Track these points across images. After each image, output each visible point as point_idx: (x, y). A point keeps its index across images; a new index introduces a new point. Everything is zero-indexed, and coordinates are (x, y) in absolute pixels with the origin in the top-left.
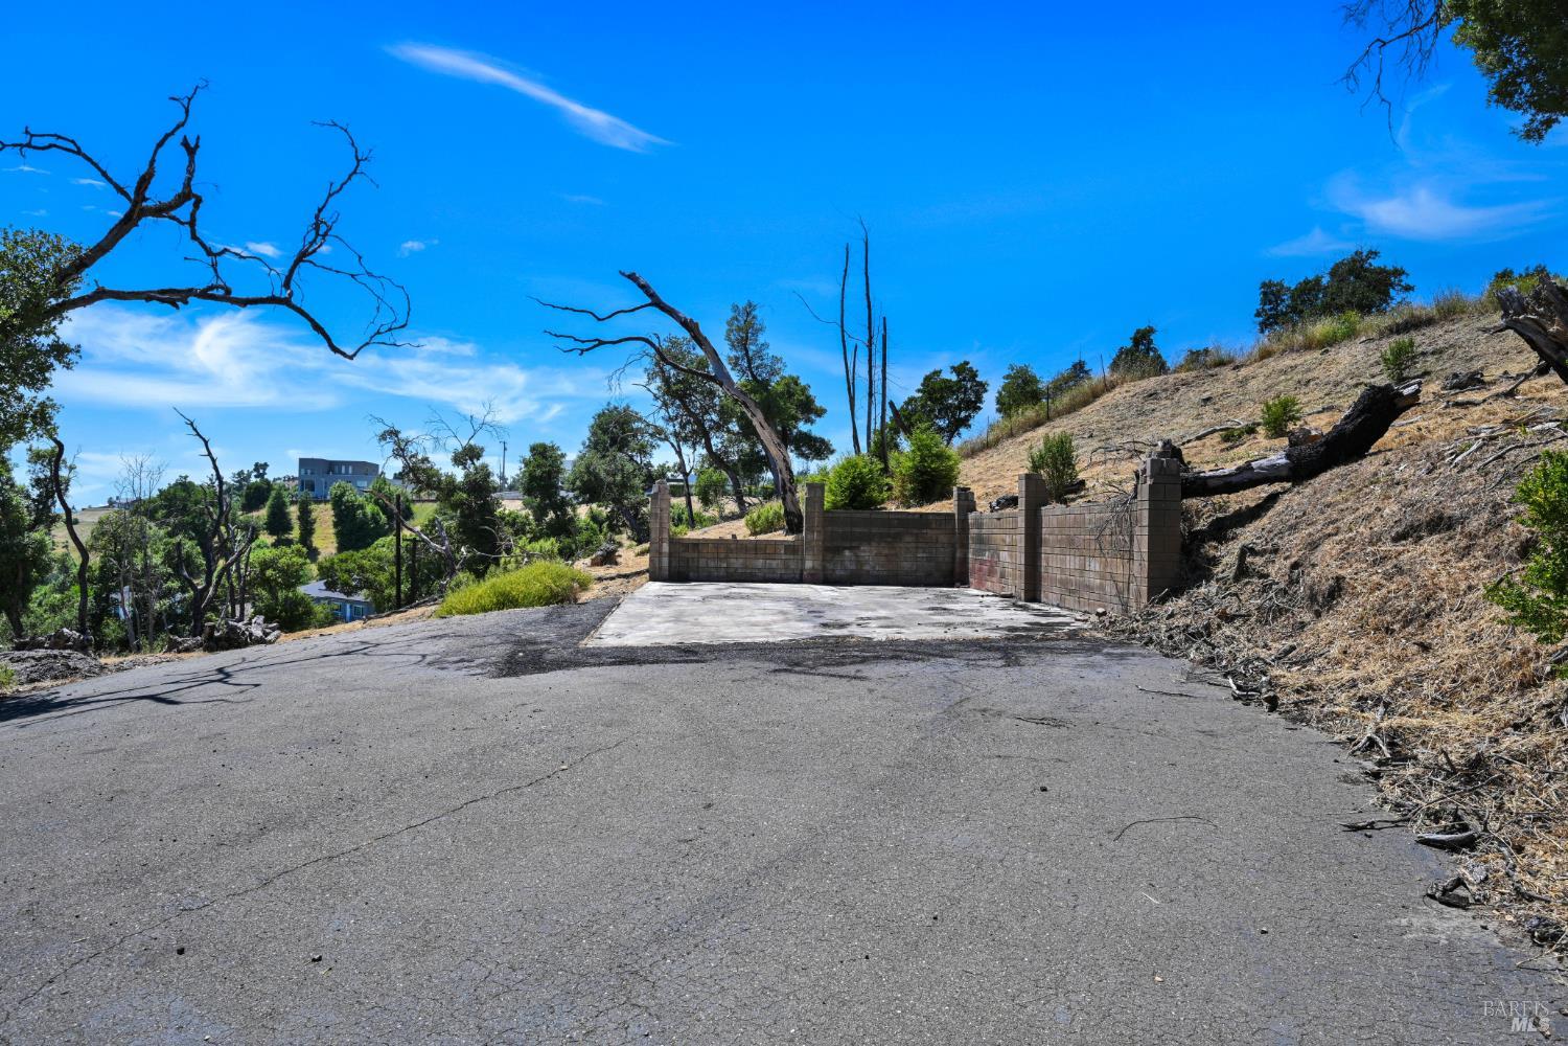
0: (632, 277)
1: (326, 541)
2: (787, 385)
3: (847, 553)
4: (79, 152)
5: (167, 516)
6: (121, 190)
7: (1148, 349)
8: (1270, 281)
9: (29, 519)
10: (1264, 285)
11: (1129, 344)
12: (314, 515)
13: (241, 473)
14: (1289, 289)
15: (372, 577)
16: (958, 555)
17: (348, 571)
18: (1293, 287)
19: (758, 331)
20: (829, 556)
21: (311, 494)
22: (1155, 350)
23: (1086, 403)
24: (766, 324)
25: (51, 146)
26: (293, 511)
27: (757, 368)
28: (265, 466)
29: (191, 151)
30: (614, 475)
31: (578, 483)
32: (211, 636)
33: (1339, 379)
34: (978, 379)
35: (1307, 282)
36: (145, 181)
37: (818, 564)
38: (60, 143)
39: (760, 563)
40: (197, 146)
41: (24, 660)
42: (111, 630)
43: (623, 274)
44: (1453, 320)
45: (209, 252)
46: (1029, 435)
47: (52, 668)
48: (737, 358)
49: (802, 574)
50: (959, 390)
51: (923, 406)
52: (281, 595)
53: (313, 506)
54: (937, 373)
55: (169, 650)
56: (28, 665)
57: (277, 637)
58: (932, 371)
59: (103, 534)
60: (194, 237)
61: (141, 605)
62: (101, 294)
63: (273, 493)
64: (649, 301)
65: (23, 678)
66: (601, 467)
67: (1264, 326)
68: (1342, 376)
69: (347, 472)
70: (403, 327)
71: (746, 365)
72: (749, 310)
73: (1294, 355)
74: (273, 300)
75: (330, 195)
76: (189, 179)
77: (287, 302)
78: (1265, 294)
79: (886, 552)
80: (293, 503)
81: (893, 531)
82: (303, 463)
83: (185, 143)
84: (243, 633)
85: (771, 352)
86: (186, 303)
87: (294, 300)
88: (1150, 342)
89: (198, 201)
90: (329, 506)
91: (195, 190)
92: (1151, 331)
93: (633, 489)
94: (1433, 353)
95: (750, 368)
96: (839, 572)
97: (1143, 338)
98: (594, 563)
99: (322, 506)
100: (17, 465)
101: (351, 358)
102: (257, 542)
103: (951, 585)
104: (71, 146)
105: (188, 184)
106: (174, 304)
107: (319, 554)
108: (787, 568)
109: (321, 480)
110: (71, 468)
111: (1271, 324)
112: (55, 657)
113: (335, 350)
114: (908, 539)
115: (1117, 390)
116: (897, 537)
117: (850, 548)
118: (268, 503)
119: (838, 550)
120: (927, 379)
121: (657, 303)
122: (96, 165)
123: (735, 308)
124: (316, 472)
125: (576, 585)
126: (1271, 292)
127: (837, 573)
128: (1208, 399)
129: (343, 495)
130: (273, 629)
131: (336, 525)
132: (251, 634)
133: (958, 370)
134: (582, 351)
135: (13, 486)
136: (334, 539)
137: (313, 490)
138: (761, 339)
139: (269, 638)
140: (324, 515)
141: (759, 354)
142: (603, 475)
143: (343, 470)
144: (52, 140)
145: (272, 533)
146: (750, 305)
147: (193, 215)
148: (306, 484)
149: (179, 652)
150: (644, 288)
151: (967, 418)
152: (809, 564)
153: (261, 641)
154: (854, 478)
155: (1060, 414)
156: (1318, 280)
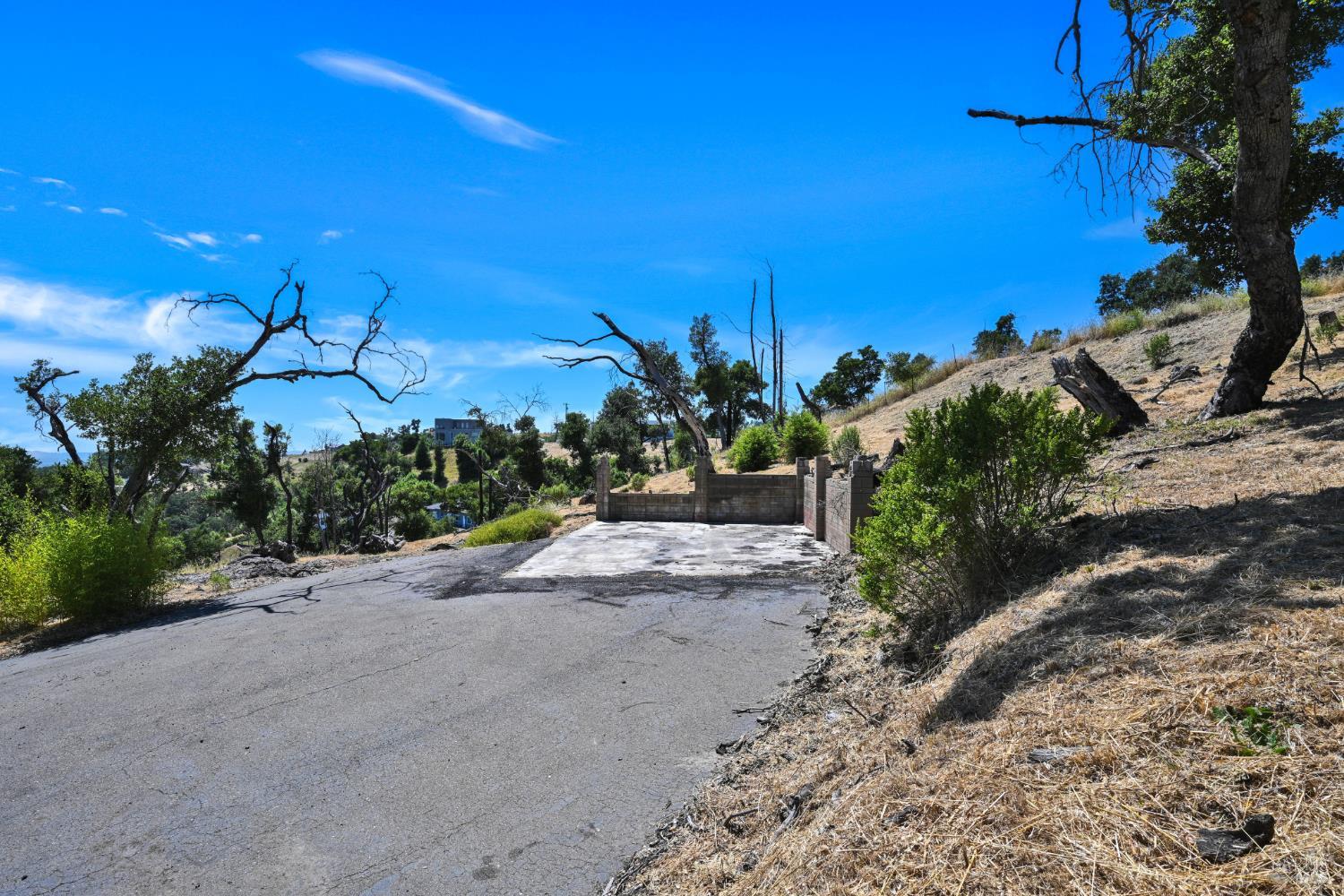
0: (602, 316)
1: (452, 474)
2: (741, 367)
3: (724, 502)
4: (238, 302)
5: (355, 459)
6: (260, 320)
7: (1009, 332)
8: (1108, 276)
9: (264, 471)
10: (1103, 278)
11: (993, 328)
12: (444, 456)
13: (403, 427)
14: (1124, 280)
15: (469, 502)
16: (798, 503)
17: (454, 498)
18: (1128, 279)
19: (710, 335)
20: (711, 504)
21: (443, 442)
22: (1015, 332)
23: (941, 380)
24: (717, 328)
25: (222, 300)
26: (432, 453)
27: (710, 360)
28: (418, 421)
29: (300, 289)
30: (619, 434)
31: (595, 440)
32: (363, 545)
33: (1118, 363)
34: (879, 358)
35: (1139, 274)
36: (270, 316)
37: (704, 510)
38: (228, 297)
39: (667, 509)
40: (303, 287)
41: (249, 564)
42: (315, 537)
43: (595, 314)
44: (1211, 316)
45: (315, 344)
46: (899, 403)
47: (263, 569)
48: (697, 354)
49: (694, 516)
50: (863, 367)
51: (837, 379)
52: (412, 515)
53: (444, 451)
54: (849, 354)
55: (340, 553)
56: (251, 567)
57: (403, 545)
58: (845, 353)
59: (308, 477)
60: (306, 336)
61: (330, 521)
62: (254, 376)
63: (419, 442)
64: (612, 332)
65: (248, 575)
66: (610, 429)
67: (1102, 310)
68: (1121, 360)
69: (465, 428)
70: (422, 381)
71: (703, 358)
72: (706, 319)
73: (1095, 343)
74: (346, 372)
75: (375, 310)
76: (298, 308)
77: (353, 373)
78: (1104, 285)
79: (750, 501)
80: (431, 448)
81: (754, 487)
82: (438, 421)
83: (297, 286)
84: (383, 543)
85: (720, 348)
86: (297, 379)
87: (358, 372)
88: (1011, 325)
89: (305, 319)
90: (453, 450)
91: (302, 313)
92: (1011, 317)
93: (632, 443)
94: (1188, 343)
95: (706, 360)
96: (718, 514)
97: (1005, 323)
98: (581, 503)
99: (450, 450)
100: (257, 437)
101: (391, 402)
102: (410, 474)
103: (792, 523)
104: (234, 299)
105: (297, 311)
106: (290, 380)
107: (447, 482)
108: (684, 511)
109: (447, 432)
110: (288, 438)
111: (1110, 308)
112: (265, 562)
113: (382, 399)
114: (765, 492)
115: (965, 369)
116: (757, 491)
117: (726, 499)
118: (417, 448)
119: (718, 500)
120: (841, 359)
121: (617, 333)
122: (246, 307)
123: (696, 319)
124: (446, 427)
125: (549, 523)
126: (1109, 284)
127: (718, 515)
128: (1025, 378)
129: (462, 442)
130: (401, 539)
131: (458, 462)
132: (387, 543)
133: (863, 352)
134: (571, 366)
135: (255, 449)
136: (457, 472)
137: (443, 439)
138: (715, 339)
139: (398, 545)
140: (451, 456)
141: (713, 350)
142: (611, 434)
143: (463, 426)
144: (224, 297)
145: (419, 468)
146: (706, 315)
147: (304, 325)
148: (441, 436)
149: (345, 554)
150: (609, 323)
151: (870, 387)
152: (698, 510)
153: (393, 548)
154: (754, 444)
155: (921, 388)
156: (1149, 273)
